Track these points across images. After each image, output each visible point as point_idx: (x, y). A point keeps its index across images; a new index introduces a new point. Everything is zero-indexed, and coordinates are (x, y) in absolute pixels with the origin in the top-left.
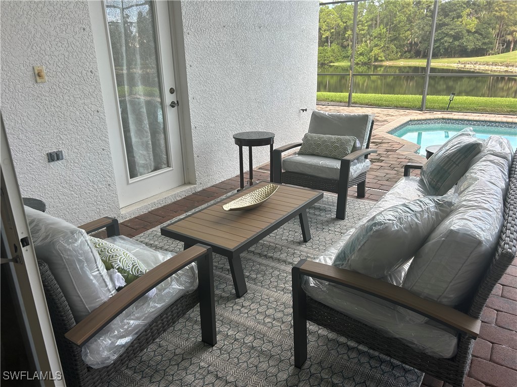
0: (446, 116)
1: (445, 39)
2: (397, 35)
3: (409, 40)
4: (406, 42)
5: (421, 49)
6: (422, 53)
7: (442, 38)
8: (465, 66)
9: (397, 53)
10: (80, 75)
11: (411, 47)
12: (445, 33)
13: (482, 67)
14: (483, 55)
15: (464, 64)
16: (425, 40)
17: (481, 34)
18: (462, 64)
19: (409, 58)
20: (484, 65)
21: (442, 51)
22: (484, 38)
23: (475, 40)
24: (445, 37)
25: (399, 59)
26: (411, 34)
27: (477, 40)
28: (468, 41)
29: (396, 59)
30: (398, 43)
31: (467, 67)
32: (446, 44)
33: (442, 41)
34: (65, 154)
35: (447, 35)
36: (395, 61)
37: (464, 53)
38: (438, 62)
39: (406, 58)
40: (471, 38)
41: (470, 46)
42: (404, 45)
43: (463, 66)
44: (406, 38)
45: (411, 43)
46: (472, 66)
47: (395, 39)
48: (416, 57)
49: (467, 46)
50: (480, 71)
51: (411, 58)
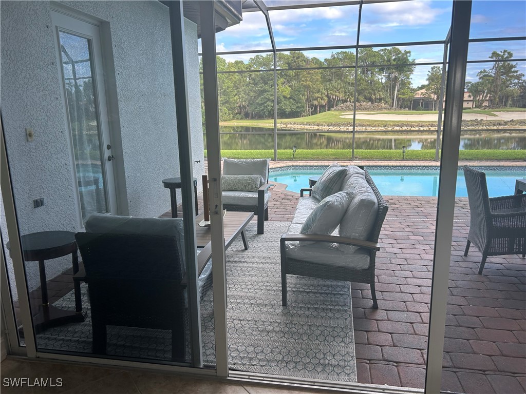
0: (295, 164)
1: (268, 103)
2: (228, 99)
3: (237, 104)
4: (235, 105)
5: (249, 112)
6: (250, 115)
7: (265, 103)
8: (286, 126)
9: (229, 114)
10: (55, 135)
11: (241, 110)
12: (266, 98)
13: (300, 127)
14: (299, 117)
15: (285, 124)
16: (251, 104)
17: (294, 100)
18: (284, 124)
19: (240, 119)
20: (301, 125)
21: (266, 113)
22: (297, 103)
23: (291, 104)
24: (267, 101)
25: (231, 120)
26: (239, 98)
27: (292, 104)
28: (286, 105)
29: (230, 120)
30: (229, 106)
31: (288, 127)
32: (269, 108)
33: (265, 105)
34: (45, 201)
35: (268, 100)
36: (228, 122)
37: (283, 115)
38: (265, 123)
39: (238, 119)
40: (287, 102)
41: (288, 110)
42: (235, 108)
43: (285, 126)
44: (236, 101)
45: (240, 106)
46: (292, 126)
47: (226, 102)
48: (246, 118)
49: (285, 109)
50: (299, 130)
51: (241, 119)
